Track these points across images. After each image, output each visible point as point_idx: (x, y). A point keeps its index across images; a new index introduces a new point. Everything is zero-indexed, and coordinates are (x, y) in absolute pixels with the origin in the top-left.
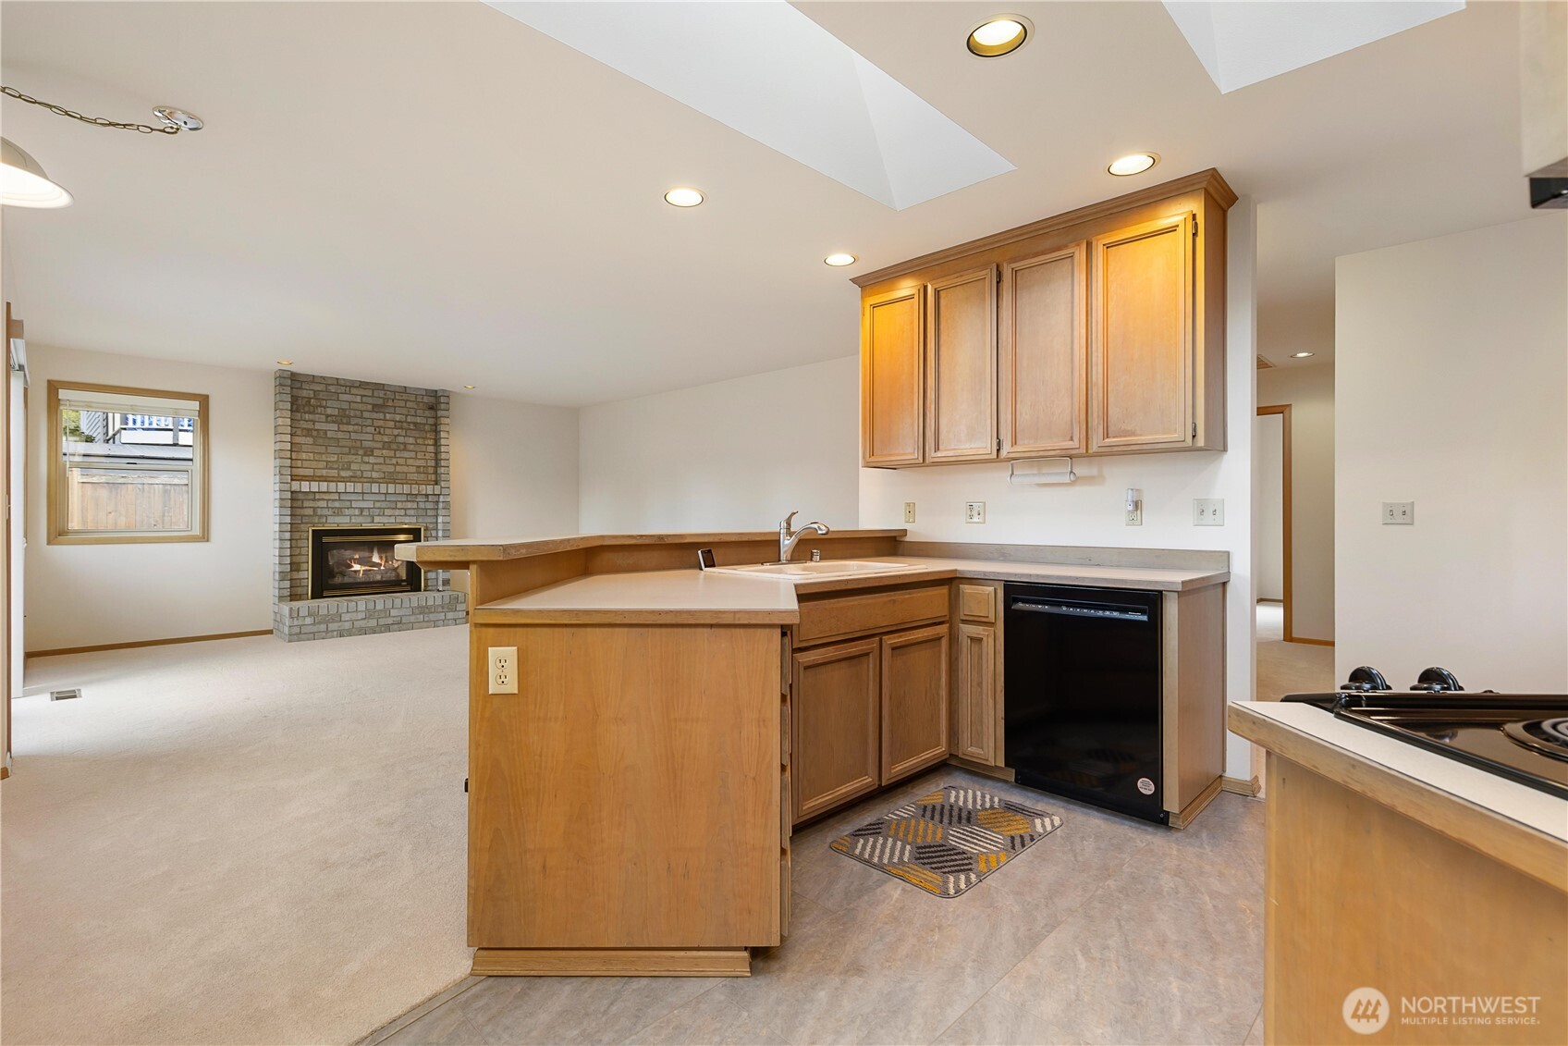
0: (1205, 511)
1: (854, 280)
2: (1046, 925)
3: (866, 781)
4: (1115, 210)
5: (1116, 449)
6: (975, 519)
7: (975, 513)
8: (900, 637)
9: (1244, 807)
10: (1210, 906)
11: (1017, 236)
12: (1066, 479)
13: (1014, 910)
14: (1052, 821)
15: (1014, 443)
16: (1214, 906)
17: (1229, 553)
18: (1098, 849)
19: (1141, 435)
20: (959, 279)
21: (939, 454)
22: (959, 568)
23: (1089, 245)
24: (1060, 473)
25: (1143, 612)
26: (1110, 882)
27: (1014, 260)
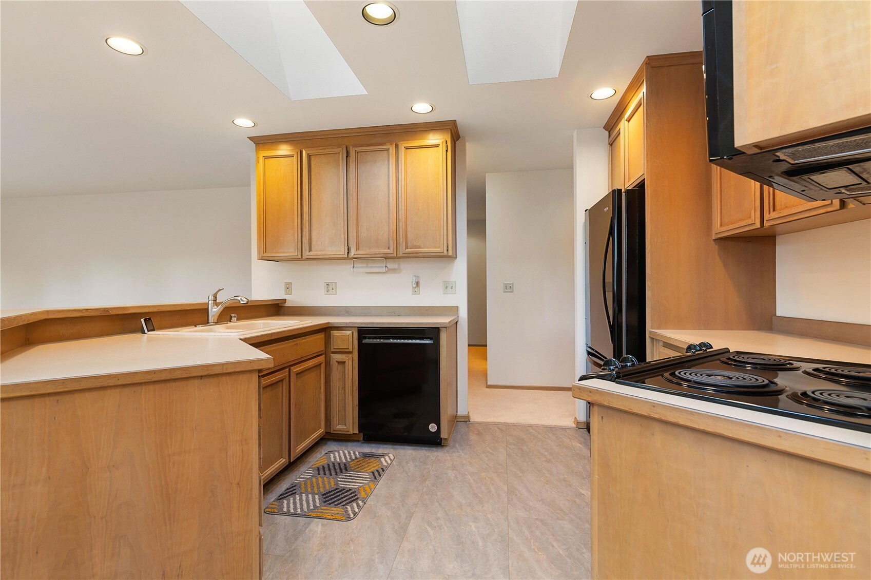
0: (448, 287)
1: (251, 138)
2: (407, 517)
3: (282, 461)
4: (410, 130)
5: (411, 255)
6: (330, 292)
7: (330, 288)
8: (300, 366)
9: (467, 427)
10: (472, 481)
11: (358, 132)
12: (384, 270)
13: (388, 515)
14: (389, 457)
15: (358, 249)
16: (474, 480)
17: (458, 307)
18: (416, 466)
19: (423, 248)
20: (323, 151)
21: (311, 253)
22: (331, 321)
23: (397, 146)
24: (379, 267)
25: (431, 339)
26: (427, 482)
27: (355, 146)
